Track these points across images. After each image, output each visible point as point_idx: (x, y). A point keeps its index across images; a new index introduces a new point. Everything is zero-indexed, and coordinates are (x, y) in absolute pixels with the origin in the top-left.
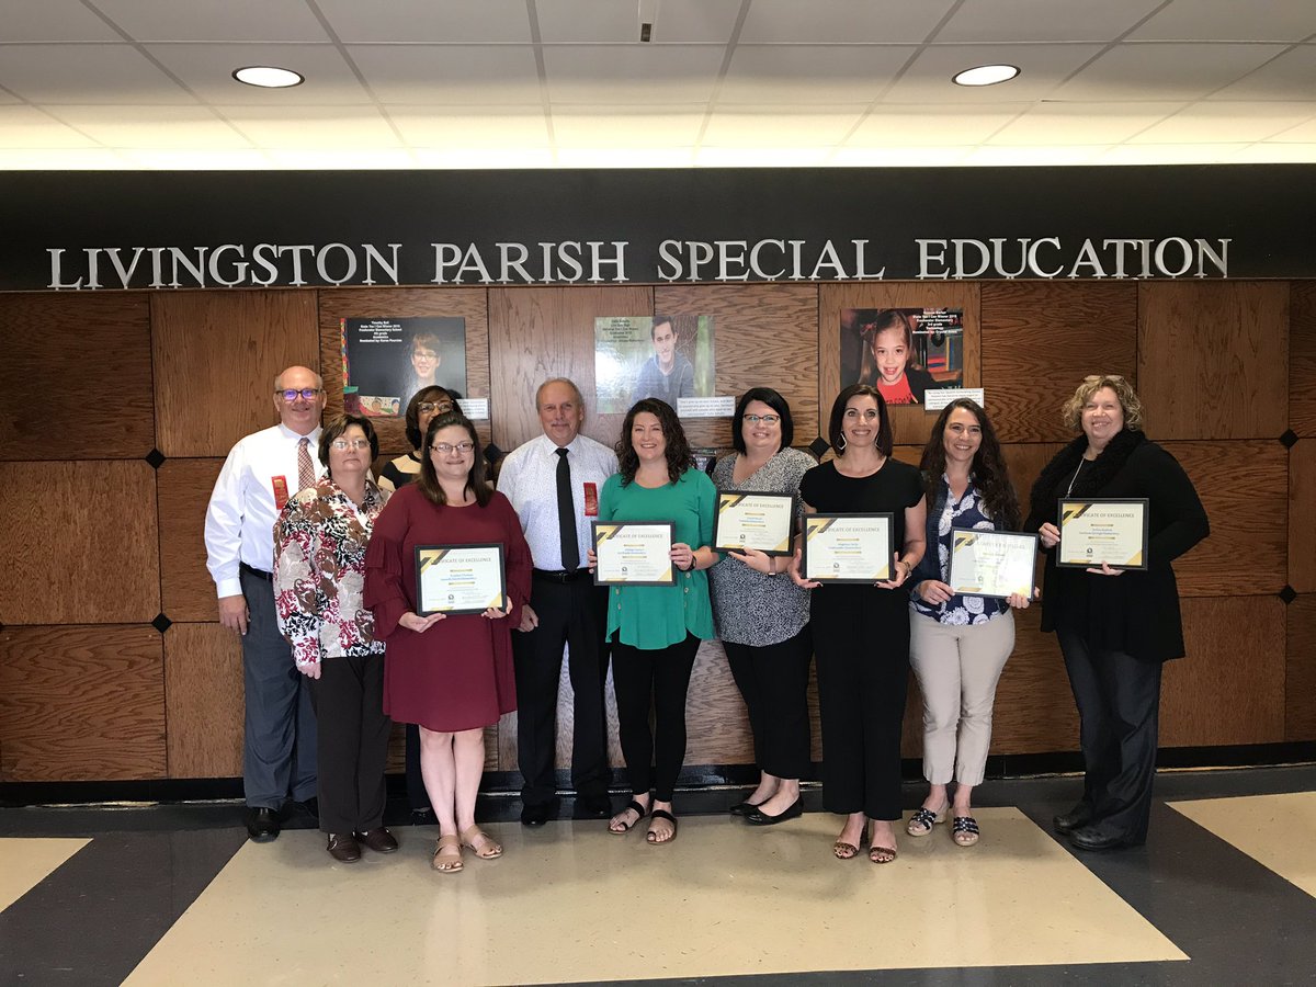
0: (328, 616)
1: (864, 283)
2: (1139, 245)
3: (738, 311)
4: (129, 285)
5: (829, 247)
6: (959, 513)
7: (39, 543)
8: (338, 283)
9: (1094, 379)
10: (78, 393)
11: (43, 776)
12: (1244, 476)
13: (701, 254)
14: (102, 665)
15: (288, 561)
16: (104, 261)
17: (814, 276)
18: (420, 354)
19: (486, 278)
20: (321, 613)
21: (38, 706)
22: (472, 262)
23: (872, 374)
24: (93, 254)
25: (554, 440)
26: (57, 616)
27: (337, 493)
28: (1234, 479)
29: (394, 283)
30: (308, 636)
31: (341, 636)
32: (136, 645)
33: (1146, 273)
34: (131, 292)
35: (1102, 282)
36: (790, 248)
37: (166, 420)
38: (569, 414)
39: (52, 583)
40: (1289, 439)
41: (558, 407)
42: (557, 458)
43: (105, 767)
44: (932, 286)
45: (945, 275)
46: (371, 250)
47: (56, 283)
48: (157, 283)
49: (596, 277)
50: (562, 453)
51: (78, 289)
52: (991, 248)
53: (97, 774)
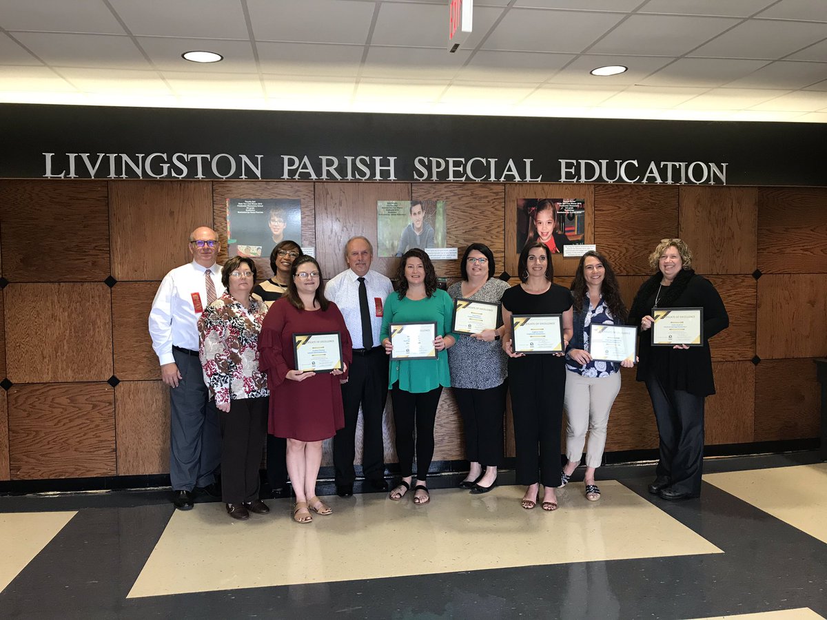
0: (236, 375)
1: (530, 184)
2: (680, 165)
3: (460, 199)
4: (94, 177)
5: (511, 163)
6: (595, 315)
7: (36, 333)
8: (224, 177)
9: (666, 241)
10: (62, 241)
11: (37, 477)
12: (735, 294)
13: (439, 165)
14: (75, 407)
15: (210, 343)
16: (79, 162)
17: (502, 179)
18: (274, 221)
19: (314, 177)
20: (231, 373)
21: (35, 433)
22: (305, 167)
23: (534, 235)
24: (72, 156)
25: (357, 273)
26: (47, 378)
27: (235, 302)
28: (729, 296)
29: (258, 178)
30: (223, 387)
31: (244, 386)
32: (97, 395)
33: (683, 181)
34: (96, 181)
35: (660, 186)
36: (489, 163)
37: (117, 259)
38: (366, 258)
39: (44, 358)
40: (757, 275)
41: (360, 253)
42: (358, 283)
43: (77, 469)
44: (569, 186)
45: (575, 180)
46: (244, 158)
47: (49, 174)
48: (112, 175)
49: (378, 177)
50: (361, 280)
51: (63, 178)
52: (600, 165)
53: (73, 473)
